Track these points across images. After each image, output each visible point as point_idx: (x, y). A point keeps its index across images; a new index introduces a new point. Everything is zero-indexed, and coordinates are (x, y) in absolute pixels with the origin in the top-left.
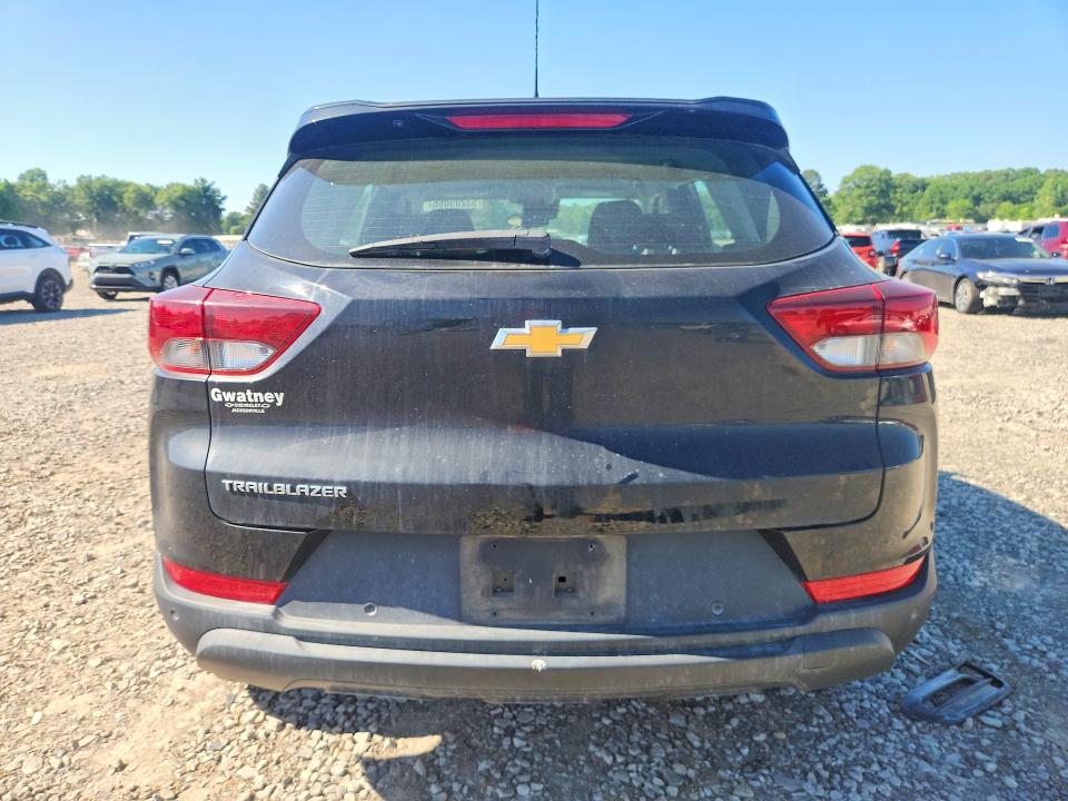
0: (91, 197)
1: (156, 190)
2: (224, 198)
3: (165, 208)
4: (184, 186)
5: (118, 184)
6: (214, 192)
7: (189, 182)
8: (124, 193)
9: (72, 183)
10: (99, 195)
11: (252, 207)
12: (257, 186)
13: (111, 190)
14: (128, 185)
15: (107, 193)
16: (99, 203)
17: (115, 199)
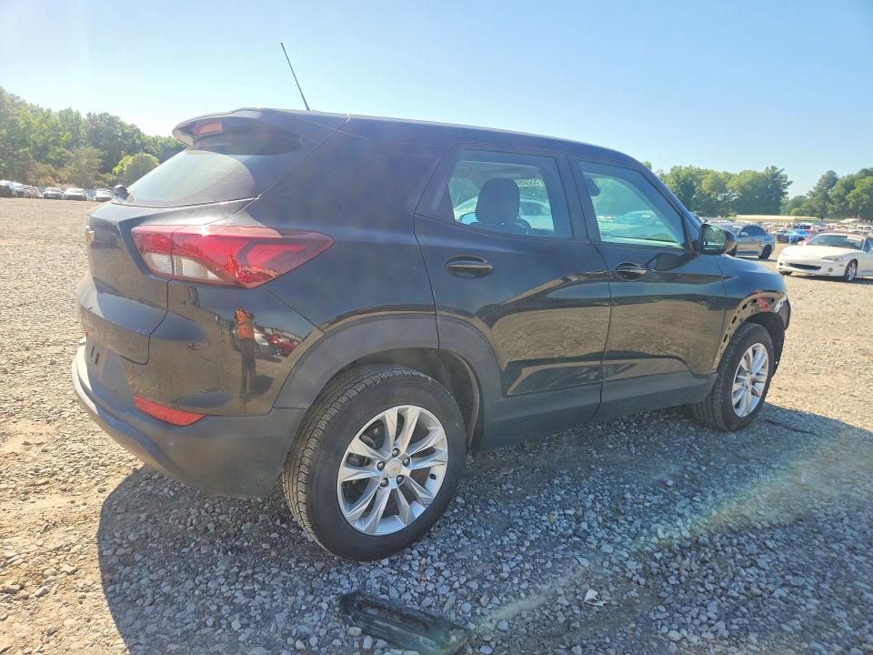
0: (677, 182)
1: (729, 177)
2: (789, 183)
3: (733, 191)
4: (755, 173)
5: (700, 172)
6: (781, 177)
7: (761, 170)
8: (702, 179)
9: (667, 171)
10: (683, 181)
11: (813, 191)
12: (824, 173)
13: (693, 176)
14: (707, 173)
15: (690, 179)
16: (682, 187)
17: (695, 184)
